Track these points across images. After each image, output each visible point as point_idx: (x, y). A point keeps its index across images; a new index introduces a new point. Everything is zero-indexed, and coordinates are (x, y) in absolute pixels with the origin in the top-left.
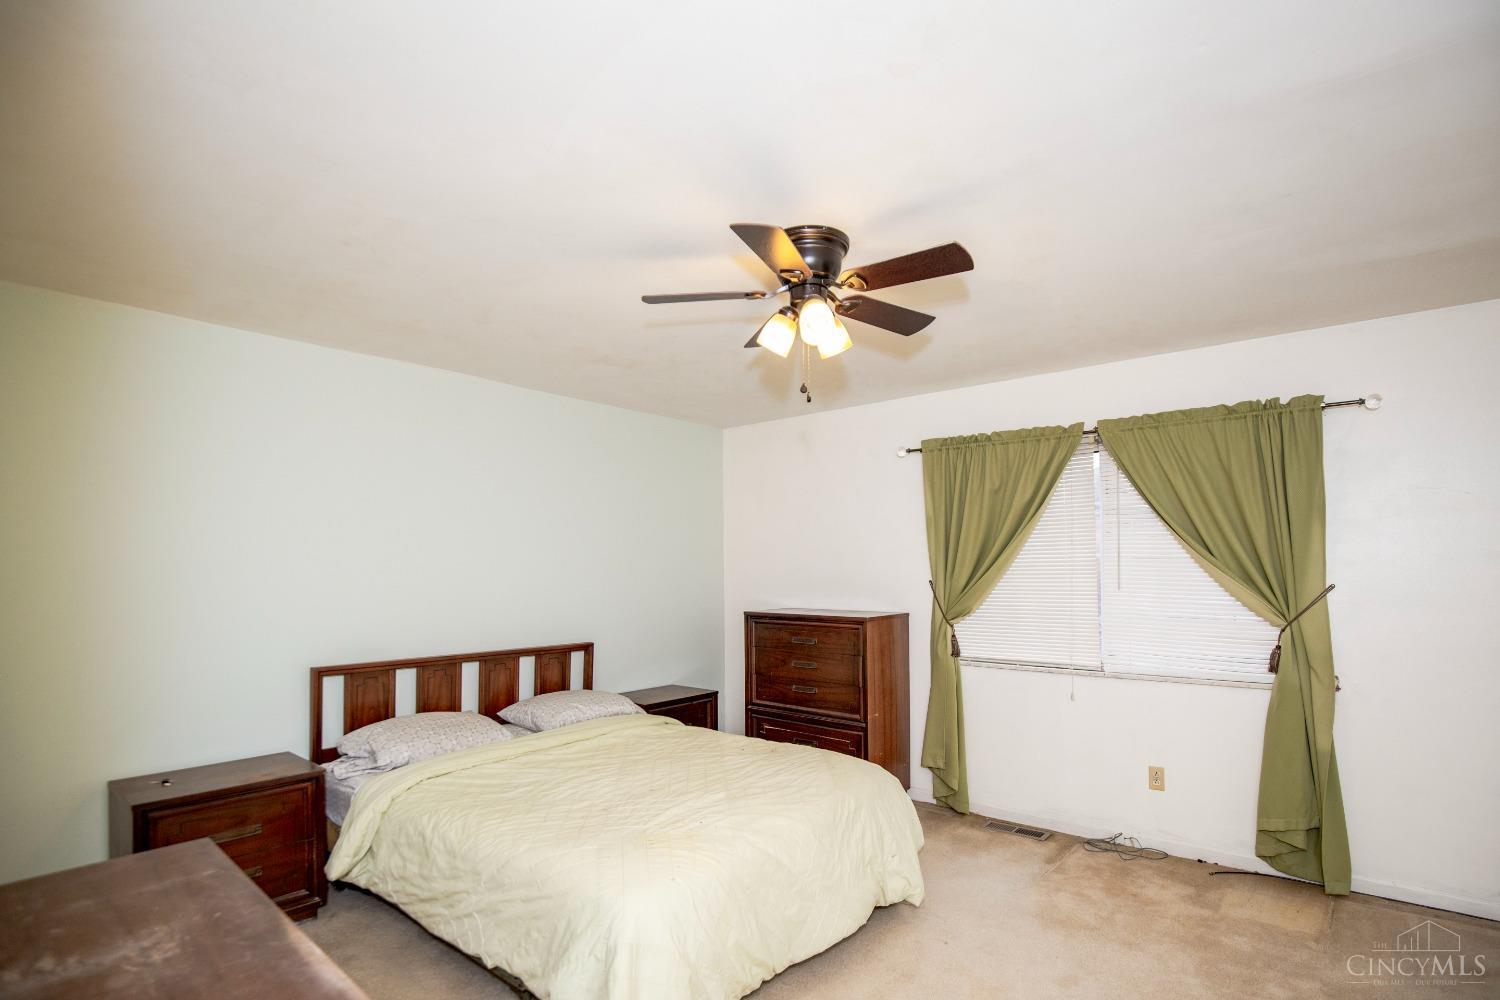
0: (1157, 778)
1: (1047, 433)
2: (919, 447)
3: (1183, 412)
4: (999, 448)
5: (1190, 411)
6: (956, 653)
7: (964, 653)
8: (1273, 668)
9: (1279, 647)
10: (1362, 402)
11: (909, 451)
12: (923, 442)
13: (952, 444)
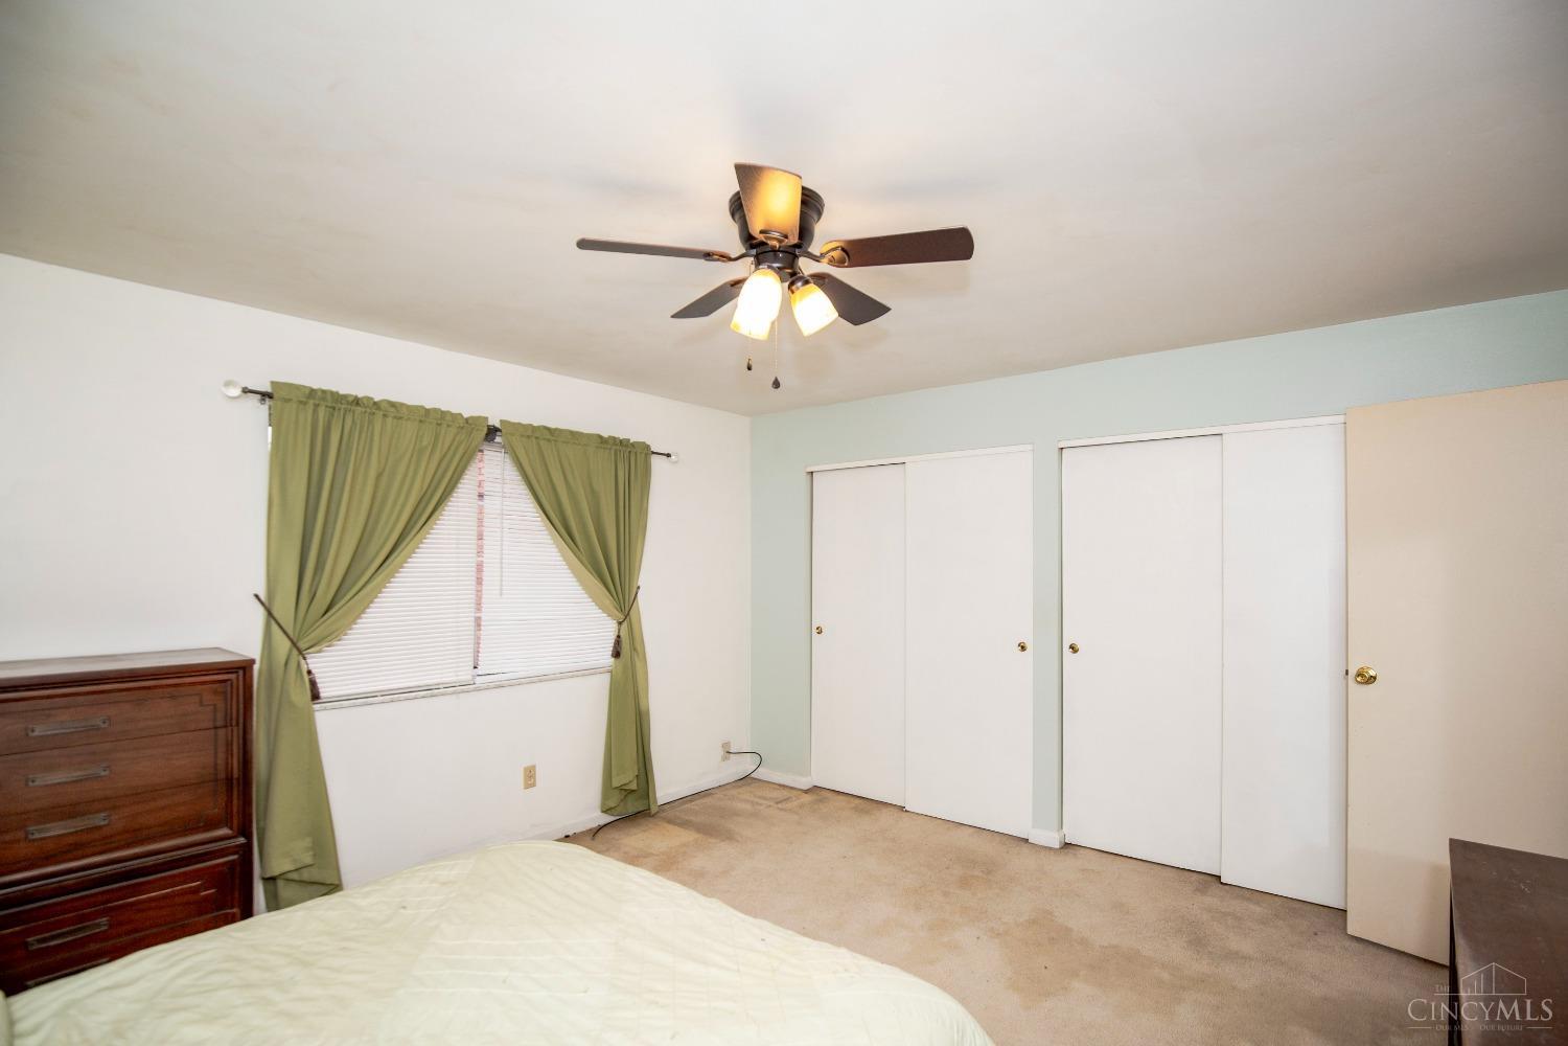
0: (530, 776)
1: (448, 418)
2: (267, 388)
3: (572, 433)
4: (389, 420)
5: (577, 432)
6: (315, 696)
7: (324, 693)
8: (617, 654)
9: (619, 636)
10: (668, 455)
11: (246, 391)
12: (273, 383)
13: (324, 399)
